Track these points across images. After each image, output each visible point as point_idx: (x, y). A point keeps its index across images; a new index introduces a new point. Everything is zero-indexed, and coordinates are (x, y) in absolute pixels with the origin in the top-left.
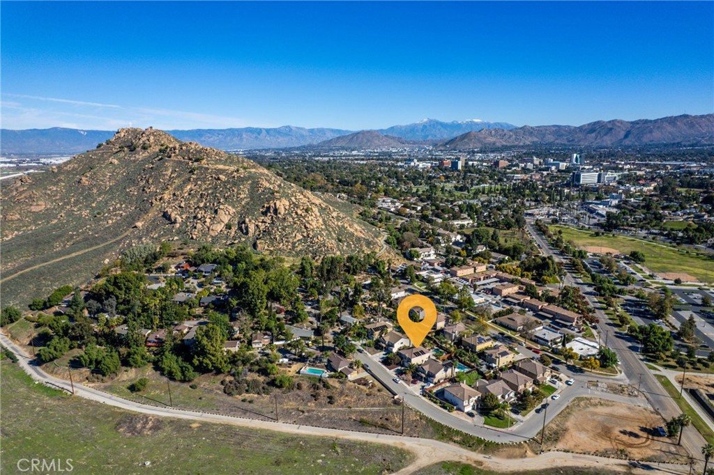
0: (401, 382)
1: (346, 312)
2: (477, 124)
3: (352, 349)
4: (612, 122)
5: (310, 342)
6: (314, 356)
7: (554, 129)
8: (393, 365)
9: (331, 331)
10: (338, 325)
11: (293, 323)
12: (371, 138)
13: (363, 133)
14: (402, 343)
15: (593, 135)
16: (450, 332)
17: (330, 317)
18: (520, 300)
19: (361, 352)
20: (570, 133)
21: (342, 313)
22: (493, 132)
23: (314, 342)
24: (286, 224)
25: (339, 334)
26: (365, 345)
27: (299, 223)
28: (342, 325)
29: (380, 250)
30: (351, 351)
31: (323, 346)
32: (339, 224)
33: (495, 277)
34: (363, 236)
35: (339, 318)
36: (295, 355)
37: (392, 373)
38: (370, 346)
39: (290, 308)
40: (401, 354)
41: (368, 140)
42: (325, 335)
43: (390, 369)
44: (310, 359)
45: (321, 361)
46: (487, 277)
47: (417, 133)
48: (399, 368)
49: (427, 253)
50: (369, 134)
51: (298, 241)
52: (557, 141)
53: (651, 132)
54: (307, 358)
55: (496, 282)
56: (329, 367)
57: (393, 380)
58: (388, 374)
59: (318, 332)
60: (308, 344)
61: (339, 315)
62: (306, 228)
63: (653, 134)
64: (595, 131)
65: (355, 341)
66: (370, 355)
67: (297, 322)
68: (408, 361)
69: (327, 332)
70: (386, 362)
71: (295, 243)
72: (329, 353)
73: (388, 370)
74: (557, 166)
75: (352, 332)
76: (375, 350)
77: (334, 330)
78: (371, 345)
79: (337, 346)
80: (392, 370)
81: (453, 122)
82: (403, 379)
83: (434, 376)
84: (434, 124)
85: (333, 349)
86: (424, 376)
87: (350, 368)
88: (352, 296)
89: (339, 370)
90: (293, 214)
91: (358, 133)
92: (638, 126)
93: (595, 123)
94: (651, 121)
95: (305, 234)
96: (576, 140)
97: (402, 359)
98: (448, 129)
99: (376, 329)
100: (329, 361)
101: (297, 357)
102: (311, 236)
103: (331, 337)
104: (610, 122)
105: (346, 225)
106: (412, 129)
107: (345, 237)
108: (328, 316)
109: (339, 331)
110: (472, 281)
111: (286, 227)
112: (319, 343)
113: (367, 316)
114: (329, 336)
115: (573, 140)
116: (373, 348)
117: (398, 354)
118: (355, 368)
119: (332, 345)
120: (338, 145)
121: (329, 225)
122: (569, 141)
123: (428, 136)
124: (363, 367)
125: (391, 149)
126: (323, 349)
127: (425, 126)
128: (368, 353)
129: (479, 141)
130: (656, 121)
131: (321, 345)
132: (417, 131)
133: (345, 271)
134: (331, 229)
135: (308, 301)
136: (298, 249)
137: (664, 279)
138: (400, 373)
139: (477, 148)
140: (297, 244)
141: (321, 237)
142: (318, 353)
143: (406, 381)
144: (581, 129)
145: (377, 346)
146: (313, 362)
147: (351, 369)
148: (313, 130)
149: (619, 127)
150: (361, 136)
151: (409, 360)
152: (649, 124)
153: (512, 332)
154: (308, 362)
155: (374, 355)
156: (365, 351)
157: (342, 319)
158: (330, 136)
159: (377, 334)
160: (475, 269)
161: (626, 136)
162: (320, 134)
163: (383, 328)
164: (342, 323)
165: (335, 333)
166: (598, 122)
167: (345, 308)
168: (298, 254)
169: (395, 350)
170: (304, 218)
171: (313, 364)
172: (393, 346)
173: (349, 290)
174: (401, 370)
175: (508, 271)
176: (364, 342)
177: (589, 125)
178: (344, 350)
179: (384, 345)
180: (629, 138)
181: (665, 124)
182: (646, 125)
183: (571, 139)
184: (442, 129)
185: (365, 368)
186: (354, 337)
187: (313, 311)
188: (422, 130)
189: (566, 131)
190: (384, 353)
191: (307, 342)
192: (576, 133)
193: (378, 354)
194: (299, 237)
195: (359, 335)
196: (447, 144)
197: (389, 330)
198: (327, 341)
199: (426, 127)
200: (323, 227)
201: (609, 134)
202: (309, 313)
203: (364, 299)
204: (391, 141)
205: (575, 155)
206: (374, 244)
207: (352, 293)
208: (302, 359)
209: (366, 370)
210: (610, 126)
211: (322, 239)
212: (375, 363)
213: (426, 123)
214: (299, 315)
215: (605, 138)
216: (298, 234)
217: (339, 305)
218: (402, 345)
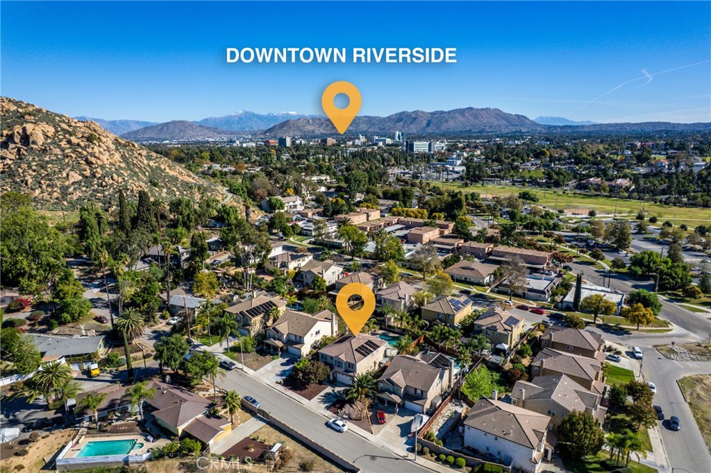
0: (349, 426)
1: (179, 289)
2: (292, 116)
3: (207, 366)
4: (416, 112)
5: (95, 366)
6: (104, 404)
7: (367, 119)
8: (313, 386)
9: (147, 331)
10: (163, 317)
11: (50, 328)
12: (183, 129)
13: (174, 123)
14: (318, 333)
15: (401, 123)
16: (395, 298)
17: (144, 302)
18: (453, 245)
19: (228, 369)
20: (380, 122)
21: (171, 293)
22: (311, 121)
23: (107, 362)
24: (47, 159)
25: (169, 335)
26: (236, 349)
27: (74, 156)
28: (172, 315)
29: (223, 200)
30: (206, 371)
31: (131, 371)
32: (152, 163)
33: (398, 223)
34: (193, 181)
35: (164, 302)
36: (46, 408)
37: (316, 405)
38: (246, 351)
39: (47, 297)
40: (324, 357)
41: (181, 131)
42: (135, 341)
43: (310, 397)
44: (90, 413)
45: (125, 413)
46: (388, 224)
47: (233, 126)
48: (329, 390)
49: (291, 204)
50: (181, 124)
51: (73, 184)
52: (370, 130)
53: (447, 121)
54: (82, 413)
55: (401, 229)
56: (152, 426)
57: (327, 424)
58: (309, 413)
59: (114, 338)
60: (88, 373)
61: (164, 296)
62: (89, 163)
63: (449, 123)
64: (402, 120)
65: (208, 345)
66: (250, 372)
67: (62, 323)
68: (347, 371)
69: (139, 334)
70: (295, 381)
71: (68, 187)
72: (147, 387)
73: (304, 401)
74: (384, 141)
75: (199, 327)
76: (261, 358)
77: (156, 328)
78: (250, 347)
79: (167, 364)
80: (316, 399)
81: (269, 115)
82: (350, 419)
83: (422, 396)
84: (249, 116)
85: (159, 372)
86: (397, 399)
87: (208, 416)
88: (187, 260)
89: (180, 429)
90: (63, 144)
91: (167, 124)
92: (436, 116)
93: (401, 114)
94: (445, 112)
95: (88, 173)
96: (387, 128)
97: (332, 367)
98: (265, 121)
99: (254, 312)
100: (148, 408)
101: (50, 415)
102: (98, 176)
103: (149, 345)
104: (413, 112)
105: (162, 166)
106: (228, 121)
107: (163, 181)
108: (139, 300)
109: (168, 329)
110: (370, 229)
111: (47, 163)
112: (119, 364)
113: (224, 293)
114: (145, 341)
115: (384, 129)
116: (253, 355)
117: (315, 357)
118: (222, 412)
119: (152, 363)
120: (147, 136)
121: (134, 164)
122: (381, 130)
123: (245, 128)
124: (245, 408)
125: (207, 139)
126: (129, 377)
127: (240, 118)
128: (245, 369)
129: (298, 129)
130: (449, 112)
131: (124, 368)
132: (233, 123)
133: (167, 226)
134: (138, 170)
135: (93, 279)
136: (75, 197)
137: (573, 214)
138: (336, 403)
139: (296, 135)
140: (71, 190)
141: (119, 176)
142: (118, 391)
143: (357, 420)
144: (389, 118)
145: (264, 347)
146: (101, 419)
147: (212, 422)
148: (115, 121)
149: (421, 116)
150: (172, 126)
151: (351, 368)
152: (445, 115)
153: (478, 287)
154: (86, 424)
155: (262, 370)
156: (239, 365)
157: (172, 302)
158: (135, 128)
159: (256, 323)
160: (368, 216)
161: (428, 125)
162: (123, 126)
163: (267, 309)
164: (172, 310)
165: (158, 335)
166: (404, 112)
167: (176, 283)
168: (73, 205)
169: (306, 350)
170: (84, 148)
171: (102, 425)
172: (300, 341)
173: (181, 250)
174: (335, 395)
175: (412, 214)
176: (231, 344)
177: (396, 115)
178: (186, 370)
179: (279, 344)
180: (430, 127)
181: (457, 115)
182: (443, 115)
183: (382, 127)
184: (259, 122)
185: (249, 407)
186: (203, 336)
187: (105, 296)
188: (238, 123)
189: (377, 120)
190: (284, 360)
191: (85, 367)
192: (386, 122)
193: (269, 366)
194: (76, 177)
195: (217, 331)
196: (266, 132)
197: (282, 309)
198: (140, 354)
199: (242, 119)
200: (123, 165)
201: (414, 124)
202: (93, 301)
203: (212, 264)
204: (206, 131)
205: (397, 133)
206: (213, 190)
207: (185, 256)
208: (67, 419)
209: (252, 413)
210: (414, 116)
211: (120, 180)
212: (268, 389)
213: (241, 114)
214: (65, 307)
215: (411, 126)
216: (72, 173)
217: (162, 280)
218: (319, 337)
